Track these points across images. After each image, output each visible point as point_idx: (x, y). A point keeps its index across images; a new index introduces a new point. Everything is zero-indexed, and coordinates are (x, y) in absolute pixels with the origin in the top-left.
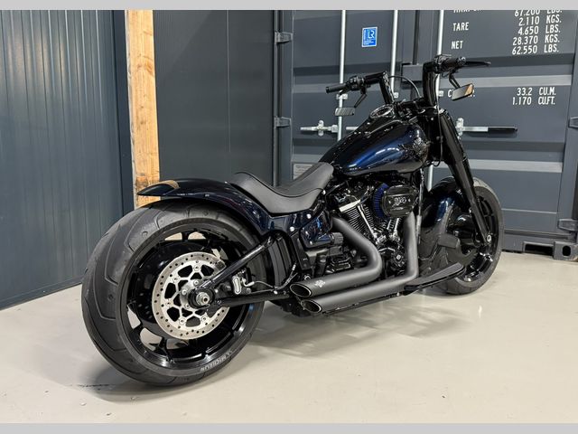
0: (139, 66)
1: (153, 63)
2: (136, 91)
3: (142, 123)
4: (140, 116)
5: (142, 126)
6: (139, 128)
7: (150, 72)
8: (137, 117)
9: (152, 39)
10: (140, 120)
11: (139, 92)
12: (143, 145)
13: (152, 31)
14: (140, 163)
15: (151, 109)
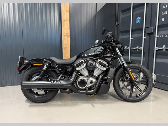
0: (65, 36)
1: (69, 35)
2: (64, 41)
3: (65, 48)
4: (65, 46)
5: (65, 49)
6: (64, 49)
7: (68, 37)
8: (64, 47)
9: (69, 29)
10: (65, 47)
11: (65, 42)
12: (65, 53)
13: (69, 28)
14: (64, 57)
15: (68, 45)
